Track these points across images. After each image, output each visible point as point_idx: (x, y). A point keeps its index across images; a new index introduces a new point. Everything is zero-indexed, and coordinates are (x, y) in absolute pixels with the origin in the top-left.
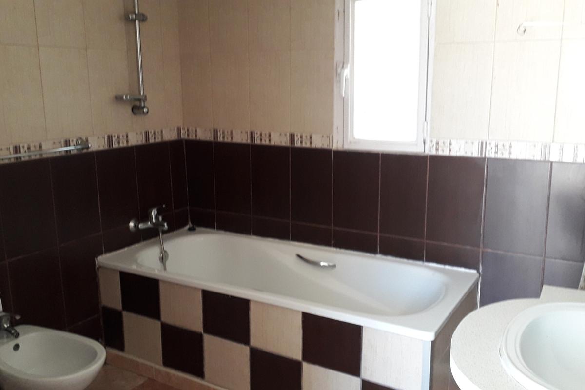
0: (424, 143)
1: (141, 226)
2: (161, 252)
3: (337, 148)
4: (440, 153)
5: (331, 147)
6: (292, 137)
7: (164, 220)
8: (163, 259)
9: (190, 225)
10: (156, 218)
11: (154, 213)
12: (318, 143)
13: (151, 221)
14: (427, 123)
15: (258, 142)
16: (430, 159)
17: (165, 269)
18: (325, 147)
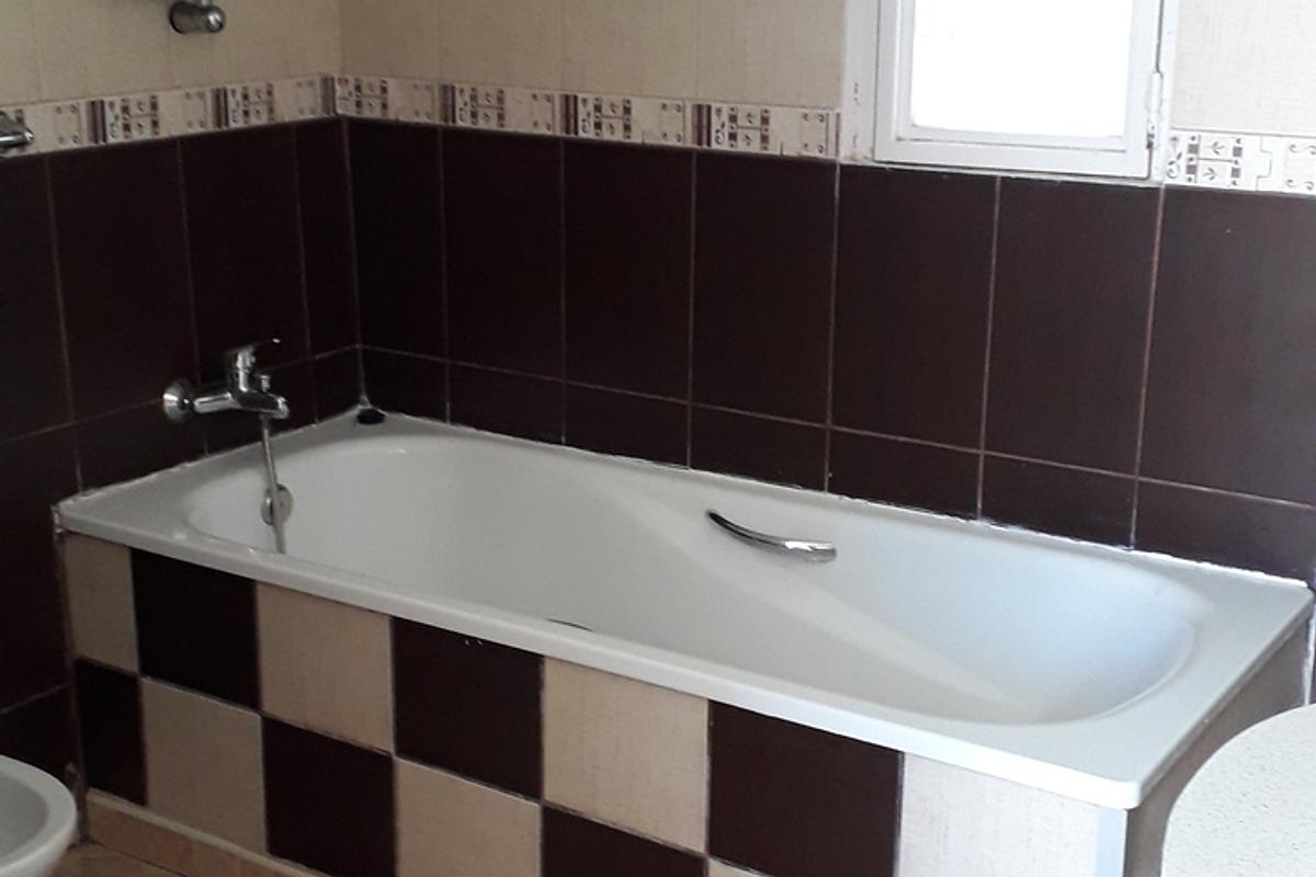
0: (1150, 146)
1: (203, 404)
2: (268, 492)
3: (853, 158)
4: (1202, 181)
5: (831, 156)
6: (702, 113)
7: (276, 388)
8: (274, 514)
9: (363, 406)
10: (252, 380)
11: (243, 361)
12: (790, 140)
13: (234, 388)
14: (1162, 76)
15: (587, 133)
16: (1166, 201)
17: (281, 548)
18: (814, 153)
